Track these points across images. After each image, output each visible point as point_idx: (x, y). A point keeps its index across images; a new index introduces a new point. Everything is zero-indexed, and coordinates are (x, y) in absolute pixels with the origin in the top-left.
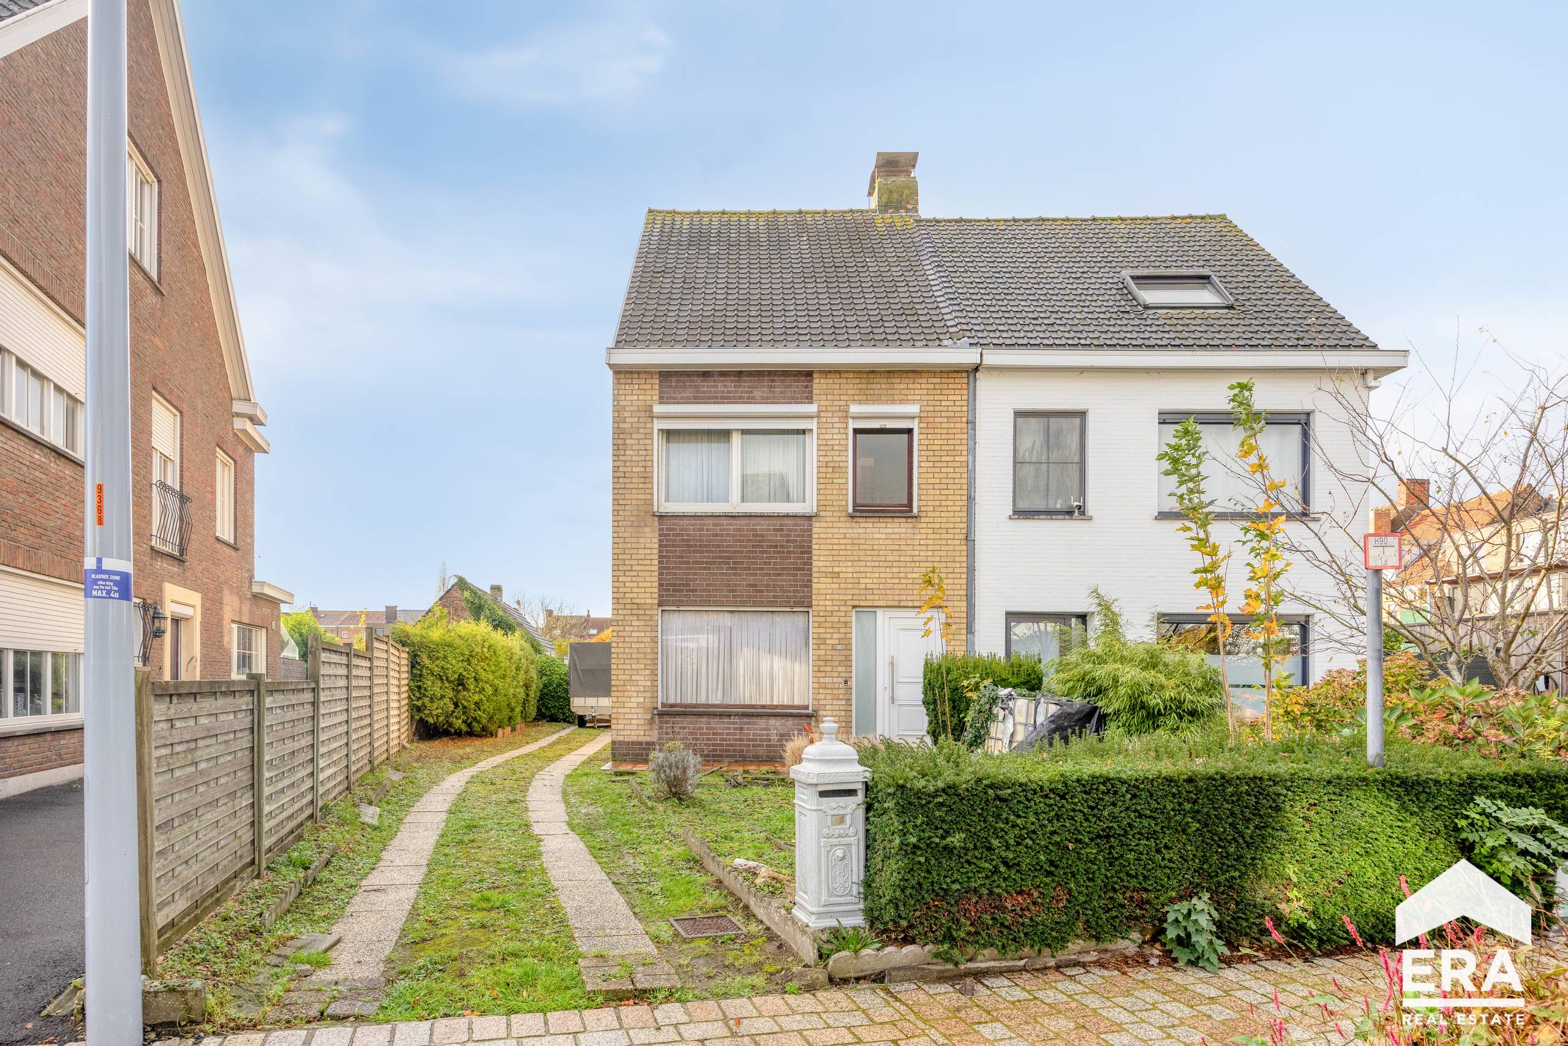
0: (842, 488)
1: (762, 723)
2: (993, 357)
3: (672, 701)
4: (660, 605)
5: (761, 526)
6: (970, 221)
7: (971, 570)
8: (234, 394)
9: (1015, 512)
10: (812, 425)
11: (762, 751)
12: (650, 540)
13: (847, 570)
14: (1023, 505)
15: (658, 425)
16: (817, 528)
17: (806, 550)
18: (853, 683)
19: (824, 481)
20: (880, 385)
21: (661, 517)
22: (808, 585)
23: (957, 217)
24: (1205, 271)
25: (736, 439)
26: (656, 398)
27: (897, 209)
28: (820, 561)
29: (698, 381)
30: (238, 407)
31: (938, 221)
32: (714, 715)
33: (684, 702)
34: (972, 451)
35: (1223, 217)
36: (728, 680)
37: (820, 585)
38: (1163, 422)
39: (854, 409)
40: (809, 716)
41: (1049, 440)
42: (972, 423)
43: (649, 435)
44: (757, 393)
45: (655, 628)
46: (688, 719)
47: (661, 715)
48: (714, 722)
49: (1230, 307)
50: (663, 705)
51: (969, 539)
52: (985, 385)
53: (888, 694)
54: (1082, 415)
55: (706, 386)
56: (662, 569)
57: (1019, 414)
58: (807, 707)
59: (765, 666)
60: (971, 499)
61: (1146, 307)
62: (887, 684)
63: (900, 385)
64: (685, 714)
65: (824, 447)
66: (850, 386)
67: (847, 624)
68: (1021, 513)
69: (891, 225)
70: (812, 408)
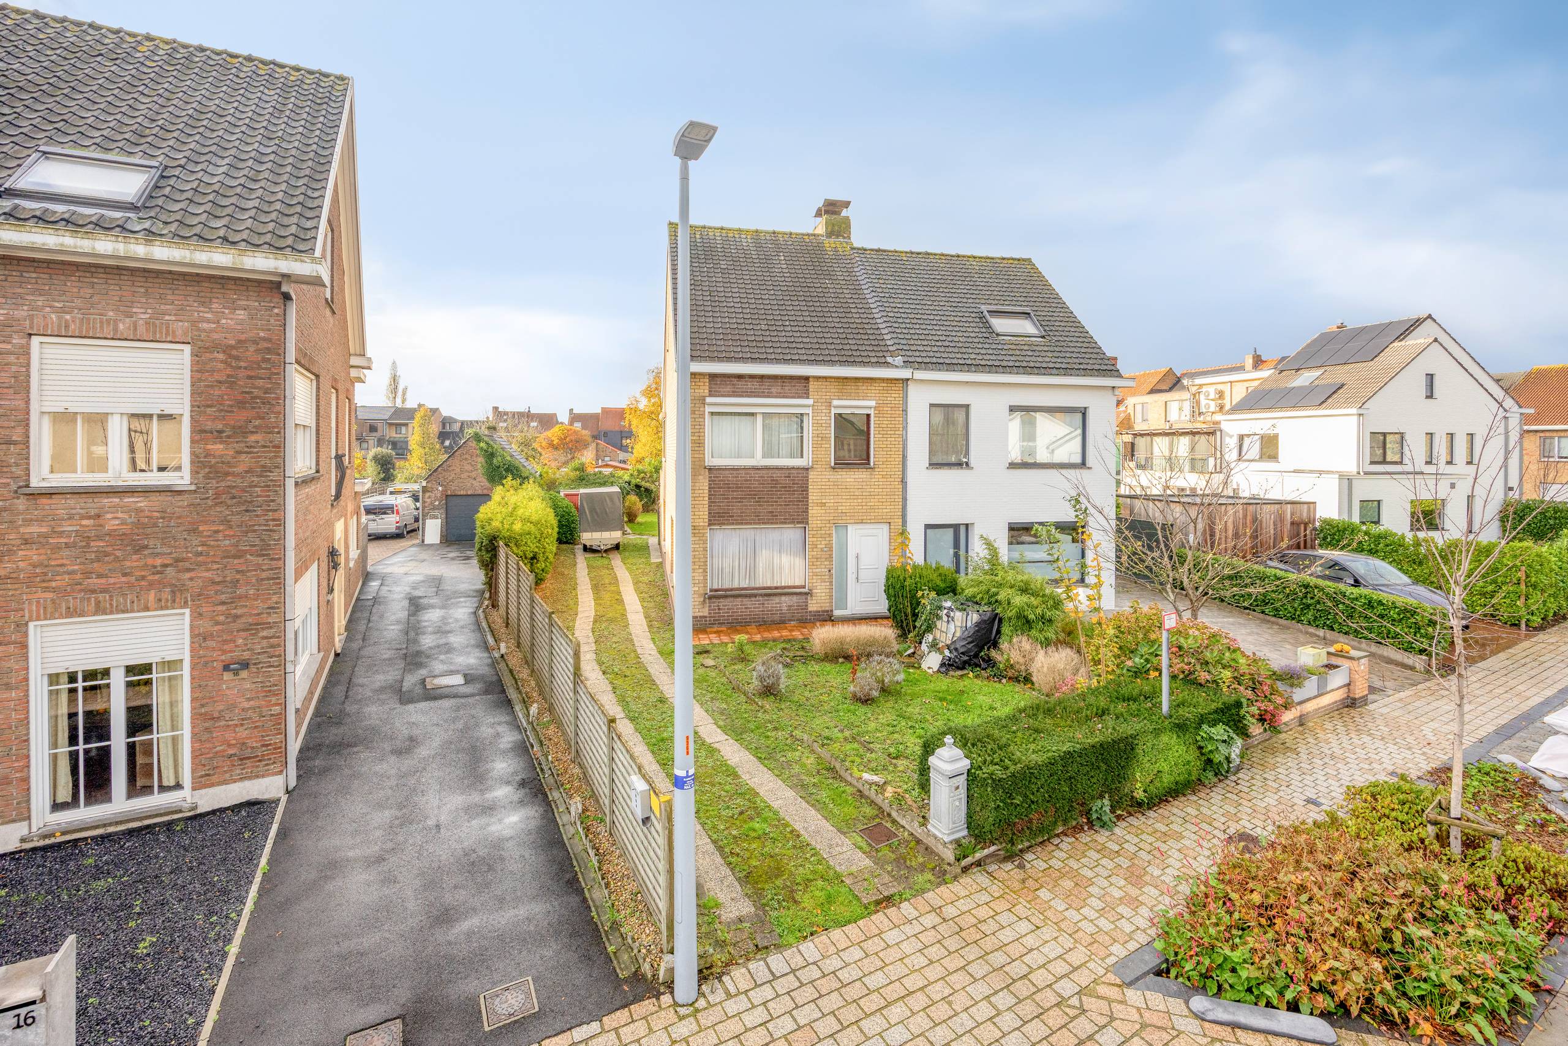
0: (828, 449)
1: (777, 599)
2: (919, 375)
3: (715, 587)
4: (710, 525)
5: (778, 473)
6: (885, 251)
7: (905, 500)
8: (352, 351)
9: (930, 464)
10: (809, 411)
11: (777, 618)
12: (704, 484)
13: (830, 501)
14: (935, 461)
15: (708, 409)
16: (812, 475)
17: (805, 489)
18: (833, 571)
19: (816, 446)
20: (851, 388)
21: (710, 469)
22: (806, 511)
23: (876, 247)
24: (1027, 310)
25: (759, 418)
26: (707, 391)
27: (838, 236)
28: (813, 496)
29: (735, 381)
30: (354, 361)
31: (865, 250)
32: (746, 596)
33: (724, 587)
34: (905, 428)
35: (1029, 260)
36: (752, 571)
37: (814, 511)
38: (1011, 410)
39: (835, 403)
40: (807, 594)
41: (948, 421)
42: (905, 411)
43: (703, 416)
44: (774, 390)
45: (705, 542)
46: (729, 600)
47: (710, 598)
48: (746, 601)
49: (1043, 337)
50: (711, 590)
51: (904, 482)
52: (912, 389)
53: (854, 576)
54: (967, 406)
55: (740, 384)
56: (711, 502)
57: (932, 405)
58: (804, 587)
59: (776, 560)
60: (904, 457)
61: (998, 335)
62: (855, 570)
63: (863, 387)
64: (726, 597)
65: (817, 424)
66: (833, 388)
67: (830, 535)
68: (934, 465)
69: (836, 250)
70: (810, 402)
